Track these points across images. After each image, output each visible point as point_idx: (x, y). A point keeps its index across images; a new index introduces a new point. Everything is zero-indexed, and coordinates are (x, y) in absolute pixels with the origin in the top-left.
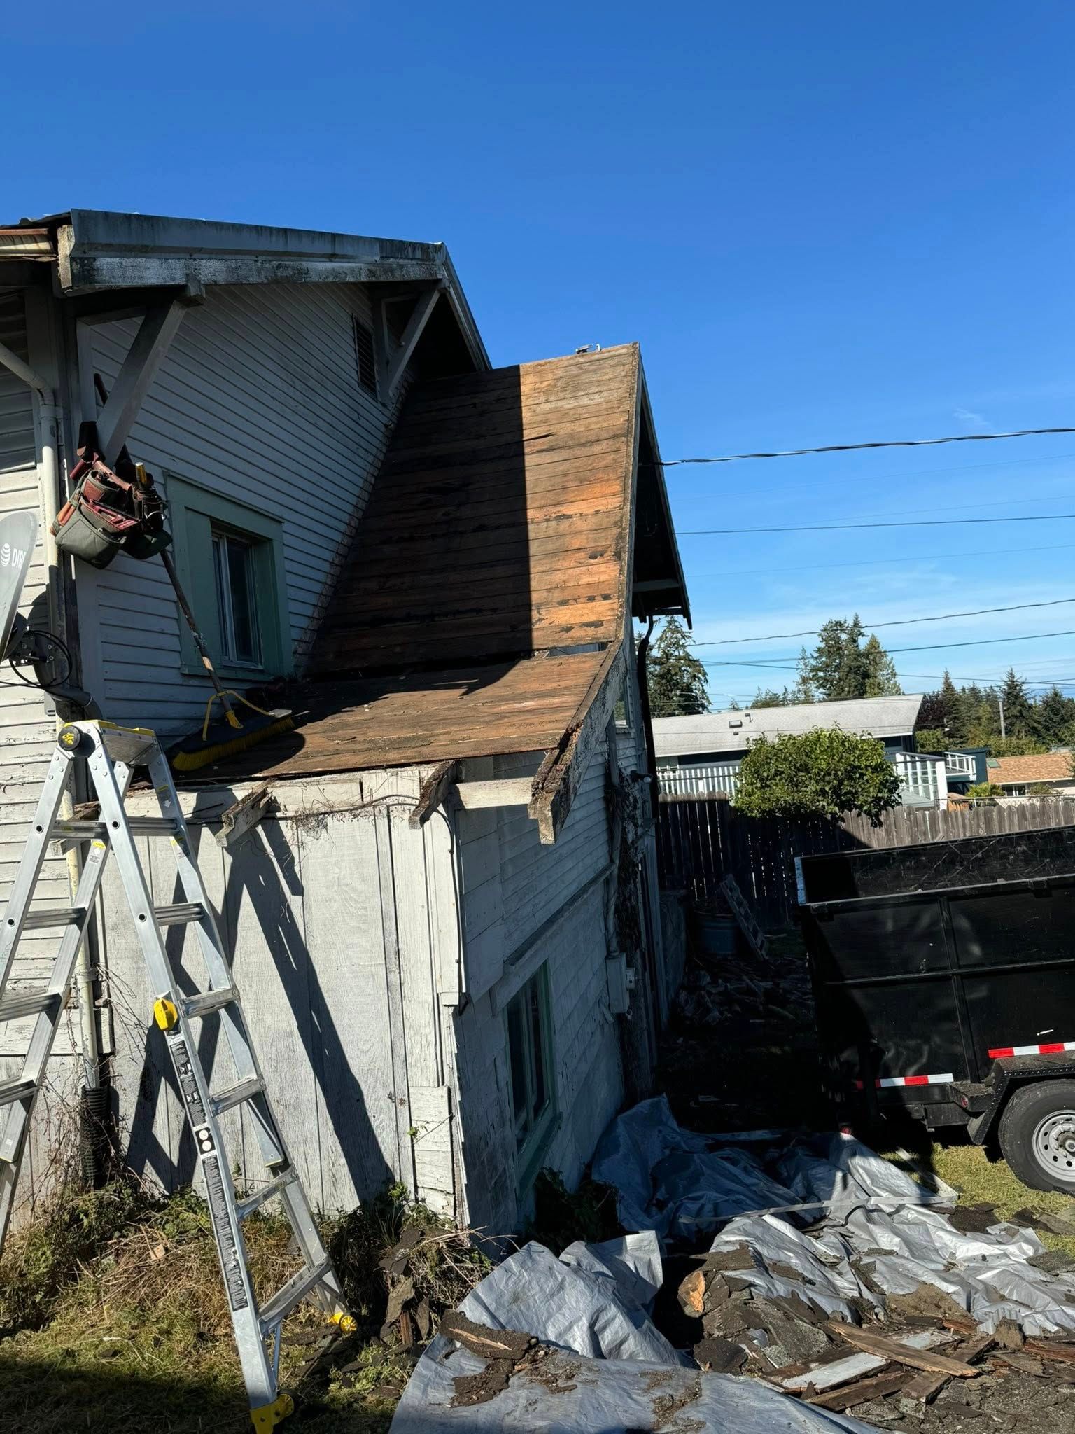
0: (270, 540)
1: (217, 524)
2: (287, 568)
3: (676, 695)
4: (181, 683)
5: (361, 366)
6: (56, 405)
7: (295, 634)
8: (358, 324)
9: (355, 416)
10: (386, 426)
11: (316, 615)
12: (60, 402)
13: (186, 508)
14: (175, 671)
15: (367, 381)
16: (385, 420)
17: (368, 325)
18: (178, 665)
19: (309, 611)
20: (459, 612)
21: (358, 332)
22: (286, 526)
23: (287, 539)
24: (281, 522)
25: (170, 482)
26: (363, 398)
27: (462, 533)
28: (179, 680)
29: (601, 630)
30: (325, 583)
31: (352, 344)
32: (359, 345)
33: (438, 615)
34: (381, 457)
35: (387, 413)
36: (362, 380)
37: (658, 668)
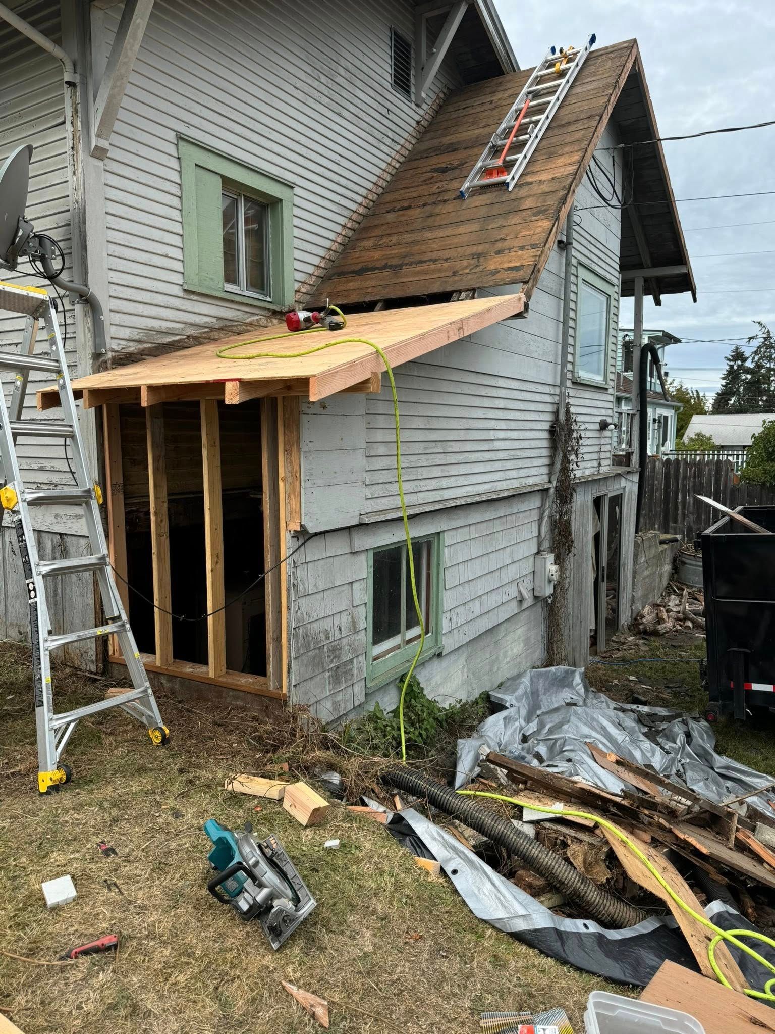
0: (281, 200)
1: (227, 182)
2: (295, 224)
3: (762, 400)
4: (182, 296)
5: (395, 70)
6: (75, 72)
7: (299, 276)
8: (396, 34)
9: (384, 111)
10: (418, 122)
11: (322, 265)
12: (78, 70)
13: (196, 165)
14: (177, 287)
15: (402, 82)
16: (418, 118)
17: (409, 37)
18: (181, 282)
19: (316, 261)
20: (421, 262)
21: (395, 40)
22: (297, 190)
23: (297, 201)
24: (292, 188)
25: (181, 143)
26: (396, 98)
27: (445, 201)
28: (181, 294)
29: (521, 272)
30: (335, 241)
31: (389, 52)
32: (395, 52)
33: (406, 264)
34: (410, 147)
35: (421, 112)
36: (395, 82)
37: (749, 376)
